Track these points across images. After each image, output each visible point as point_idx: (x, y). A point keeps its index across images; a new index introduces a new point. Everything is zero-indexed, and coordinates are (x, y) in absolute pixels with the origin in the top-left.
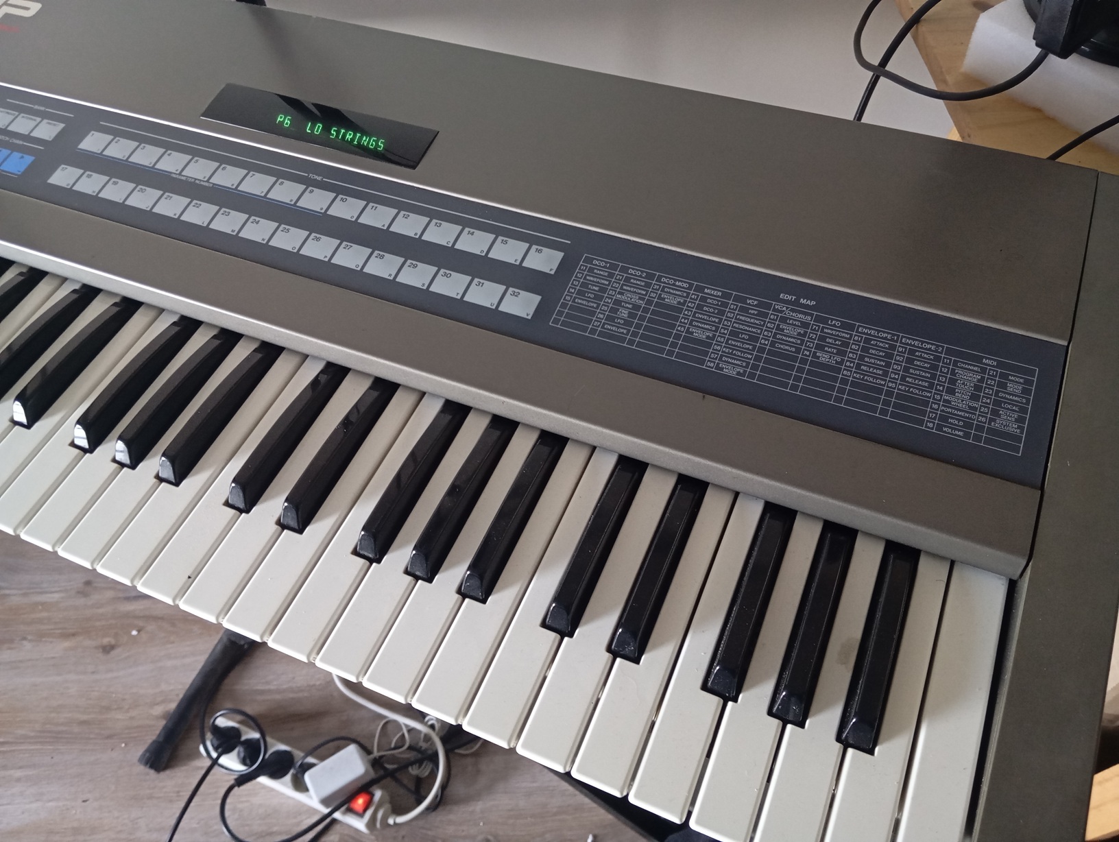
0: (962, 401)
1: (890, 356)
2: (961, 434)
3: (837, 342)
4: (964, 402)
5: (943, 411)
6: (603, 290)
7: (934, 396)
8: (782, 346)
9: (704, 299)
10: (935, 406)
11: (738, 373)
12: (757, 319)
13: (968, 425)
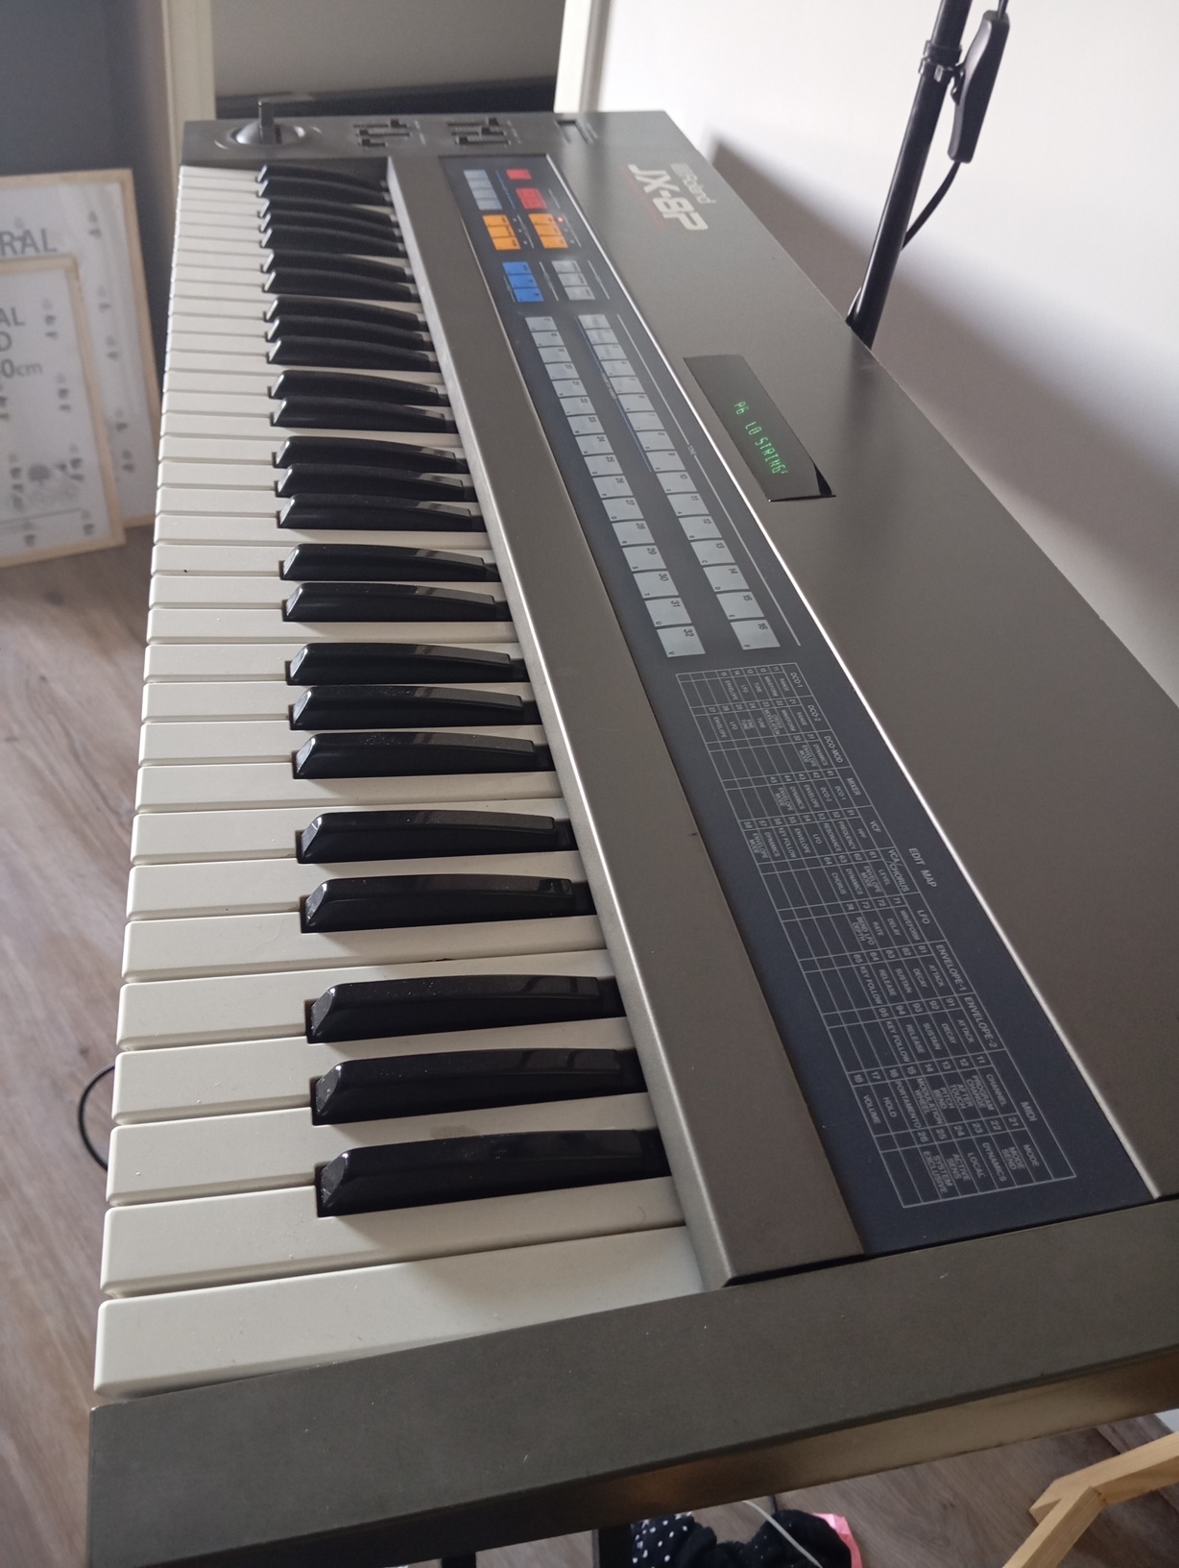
0: (933, 1102)
1: (928, 992)
2: (876, 1119)
3: (896, 931)
4: (932, 1105)
5: (895, 1085)
6: (762, 696)
7: (909, 1066)
8: (837, 880)
9: (836, 782)
10: (894, 1073)
11: (759, 856)
12: (854, 841)
13: (898, 1124)
